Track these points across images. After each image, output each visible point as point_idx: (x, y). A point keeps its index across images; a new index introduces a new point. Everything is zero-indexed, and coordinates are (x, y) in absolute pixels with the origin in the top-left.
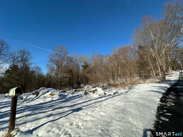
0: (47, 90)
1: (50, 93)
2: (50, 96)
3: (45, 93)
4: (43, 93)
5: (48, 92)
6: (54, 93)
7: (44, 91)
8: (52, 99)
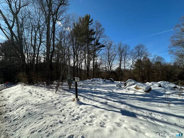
0: (133, 82)
1: (135, 85)
2: (134, 89)
3: (131, 85)
4: (130, 85)
5: (134, 85)
6: (139, 86)
7: (131, 83)
8: (135, 92)
